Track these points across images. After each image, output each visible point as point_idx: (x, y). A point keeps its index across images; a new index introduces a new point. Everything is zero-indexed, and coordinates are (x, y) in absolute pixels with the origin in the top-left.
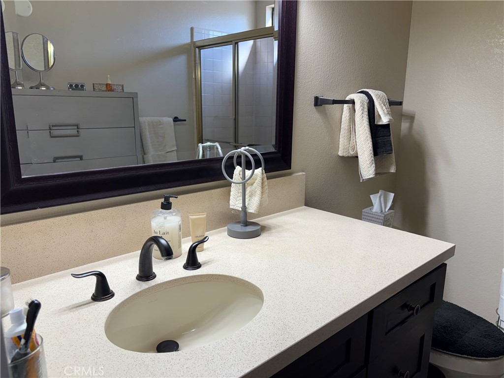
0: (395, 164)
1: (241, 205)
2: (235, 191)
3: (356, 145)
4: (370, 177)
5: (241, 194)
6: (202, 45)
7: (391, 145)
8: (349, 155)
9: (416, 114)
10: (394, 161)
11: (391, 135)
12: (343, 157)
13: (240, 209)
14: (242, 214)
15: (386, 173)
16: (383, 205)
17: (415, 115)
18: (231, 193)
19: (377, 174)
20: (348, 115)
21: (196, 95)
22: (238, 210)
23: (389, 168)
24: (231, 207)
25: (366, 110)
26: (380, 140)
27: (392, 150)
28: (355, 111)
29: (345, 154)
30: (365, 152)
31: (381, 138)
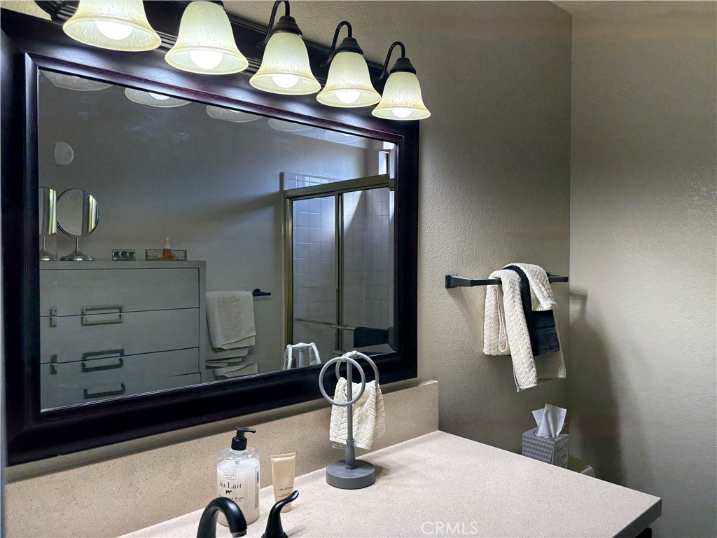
0: (564, 366)
1: (346, 436)
2: (338, 415)
3: (508, 340)
4: (531, 386)
5: (346, 419)
6: (294, 195)
7: (557, 340)
8: (499, 354)
9: (589, 292)
10: (563, 361)
11: (556, 324)
12: (490, 356)
13: (345, 443)
14: (347, 450)
15: (552, 379)
16: (551, 426)
17: (587, 293)
18: (332, 418)
19: (539, 380)
20: (494, 298)
21: (285, 260)
22: (342, 444)
23: (556, 372)
24: (332, 439)
25: (518, 292)
26: (540, 333)
27: (559, 347)
28: (503, 293)
29: (493, 353)
30: (521, 351)
31: (541, 330)
